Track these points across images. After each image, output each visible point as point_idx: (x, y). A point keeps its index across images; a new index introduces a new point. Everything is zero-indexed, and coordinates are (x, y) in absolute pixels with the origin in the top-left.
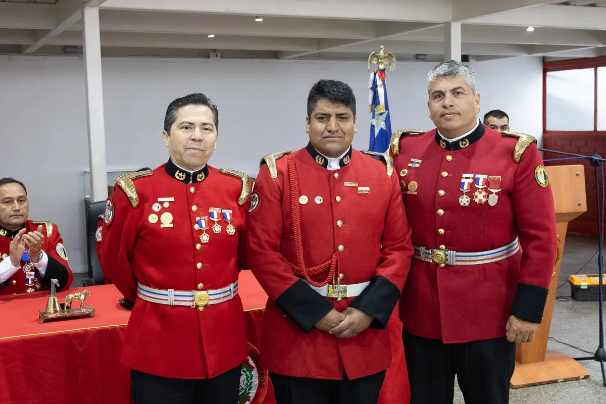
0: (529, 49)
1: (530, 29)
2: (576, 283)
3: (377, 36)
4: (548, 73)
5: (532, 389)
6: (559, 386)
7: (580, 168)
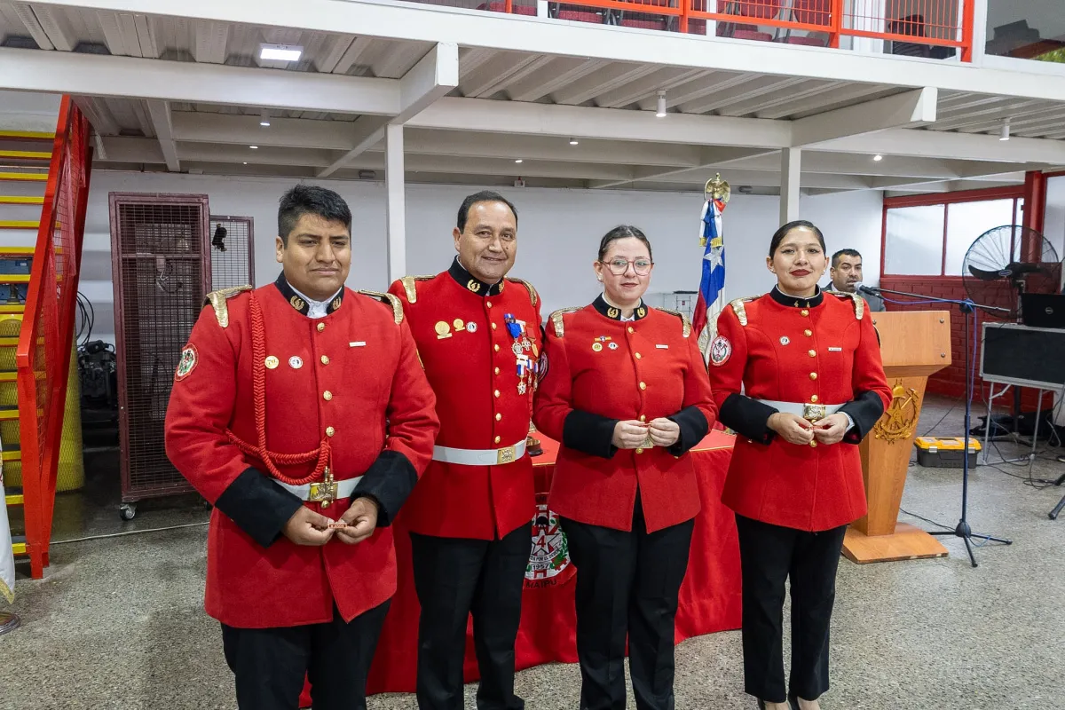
0: (871, 181)
1: (878, 158)
2: (923, 447)
3: (702, 164)
4: (889, 210)
5: (881, 565)
6: (913, 564)
7: (945, 315)
